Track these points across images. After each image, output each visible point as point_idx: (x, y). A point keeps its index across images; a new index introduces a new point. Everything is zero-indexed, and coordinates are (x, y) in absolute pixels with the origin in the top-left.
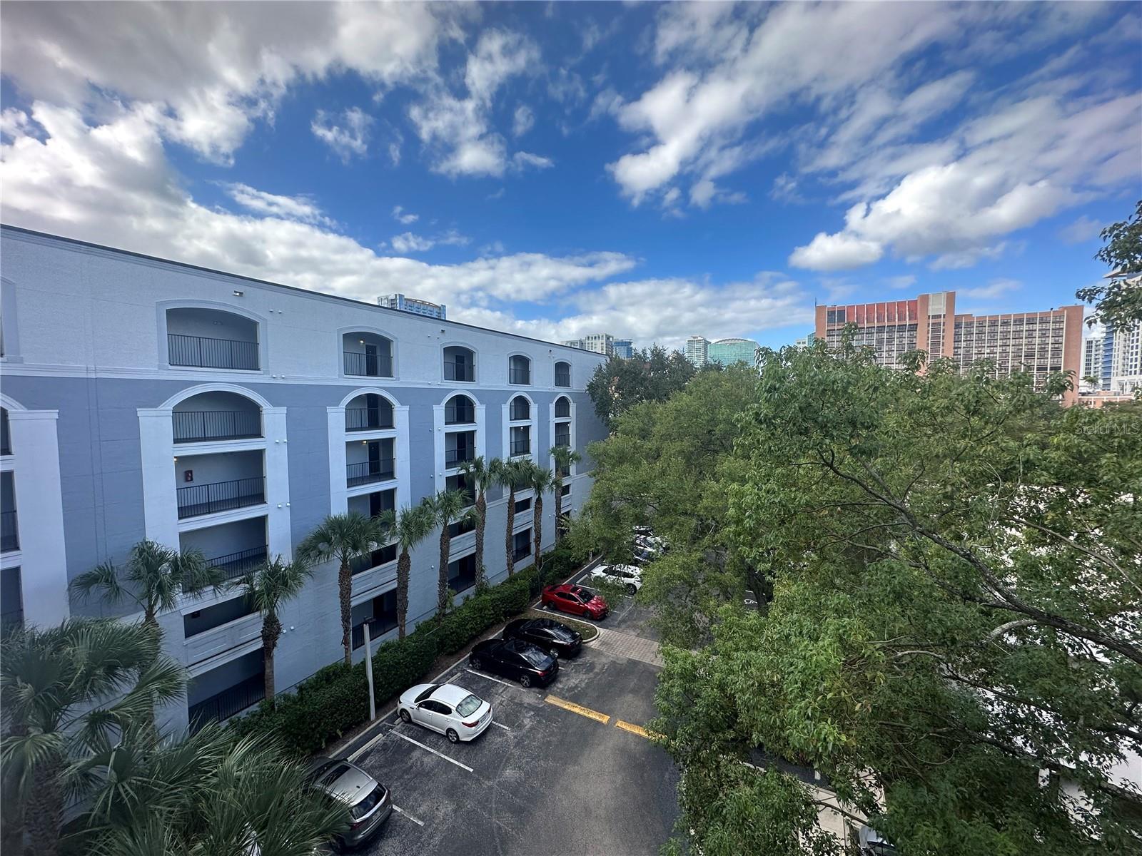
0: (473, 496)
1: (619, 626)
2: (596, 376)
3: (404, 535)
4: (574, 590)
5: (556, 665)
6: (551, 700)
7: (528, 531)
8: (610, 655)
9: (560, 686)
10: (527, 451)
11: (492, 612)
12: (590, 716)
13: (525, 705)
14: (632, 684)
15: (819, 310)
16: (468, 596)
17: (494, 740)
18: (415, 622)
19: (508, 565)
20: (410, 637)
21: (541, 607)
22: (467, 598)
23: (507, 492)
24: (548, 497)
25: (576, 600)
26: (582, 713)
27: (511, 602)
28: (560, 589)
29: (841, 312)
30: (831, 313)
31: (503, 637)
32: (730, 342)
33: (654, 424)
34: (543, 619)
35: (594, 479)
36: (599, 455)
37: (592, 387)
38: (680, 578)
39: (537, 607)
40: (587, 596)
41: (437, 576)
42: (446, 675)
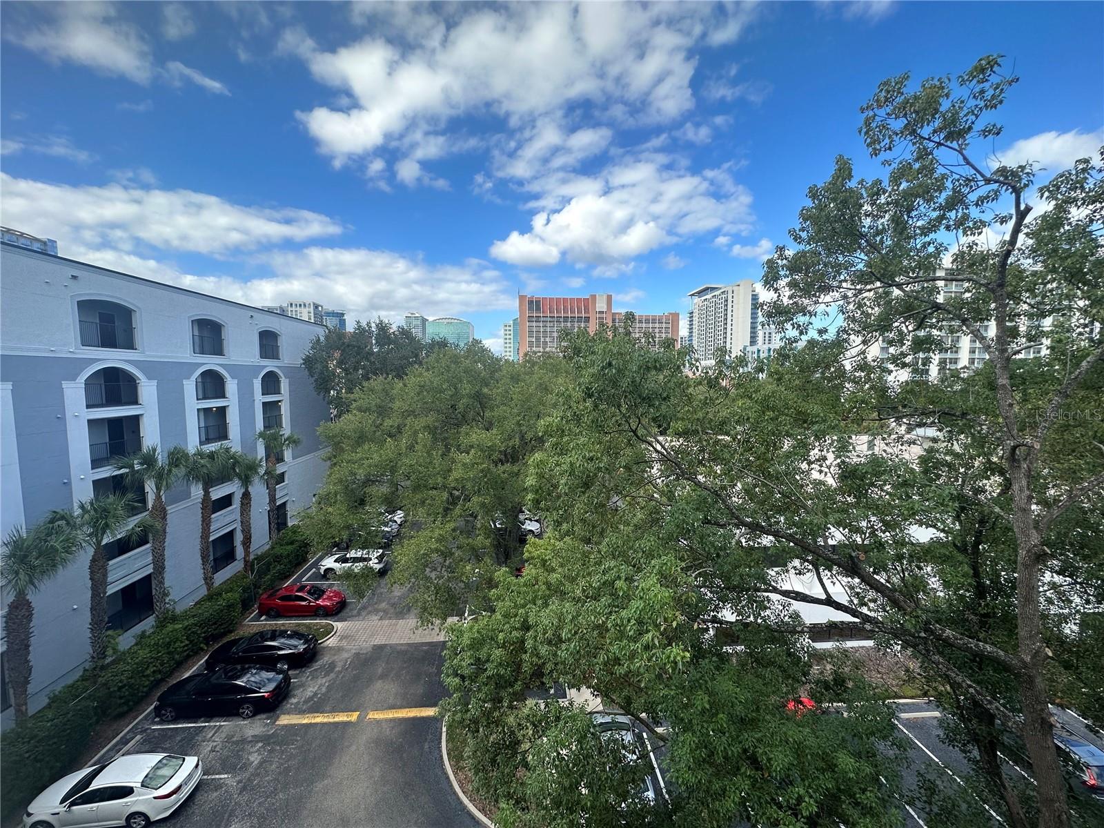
0: (143, 501)
1: (359, 614)
2: (312, 348)
3: (17, 573)
4: (302, 589)
5: (287, 679)
6: (284, 720)
7: (231, 533)
8: (352, 648)
9: (294, 700)
10: (225, 436)
11: (187, 642)
12: (336, 719)
13: (250, 739)
14: (380, 671)
15: (522, 298)
16: (144, 632)
17: (210, 798)
18: (47, 691)
19: (205, 579)
20: (39, 715)
21: (257, 618)
22: (143, 635)
23: (197, 491)
24: (258, 490)
25: (303, 599)
26: (326, 720)
27: (215, 623)
28: (282, 593)
29: (538, 302)
30: (531, 302)
31: (206, 669)
32: (447, 321)
33: (392, 400)
34: (262, 632)
35: (329, 463)
36: (334, 436)
37: (309, 362)
38: (437, 550)
39: (252, 620)
40: (318, 592)
41: (87, 617)
42: (115, 745)
